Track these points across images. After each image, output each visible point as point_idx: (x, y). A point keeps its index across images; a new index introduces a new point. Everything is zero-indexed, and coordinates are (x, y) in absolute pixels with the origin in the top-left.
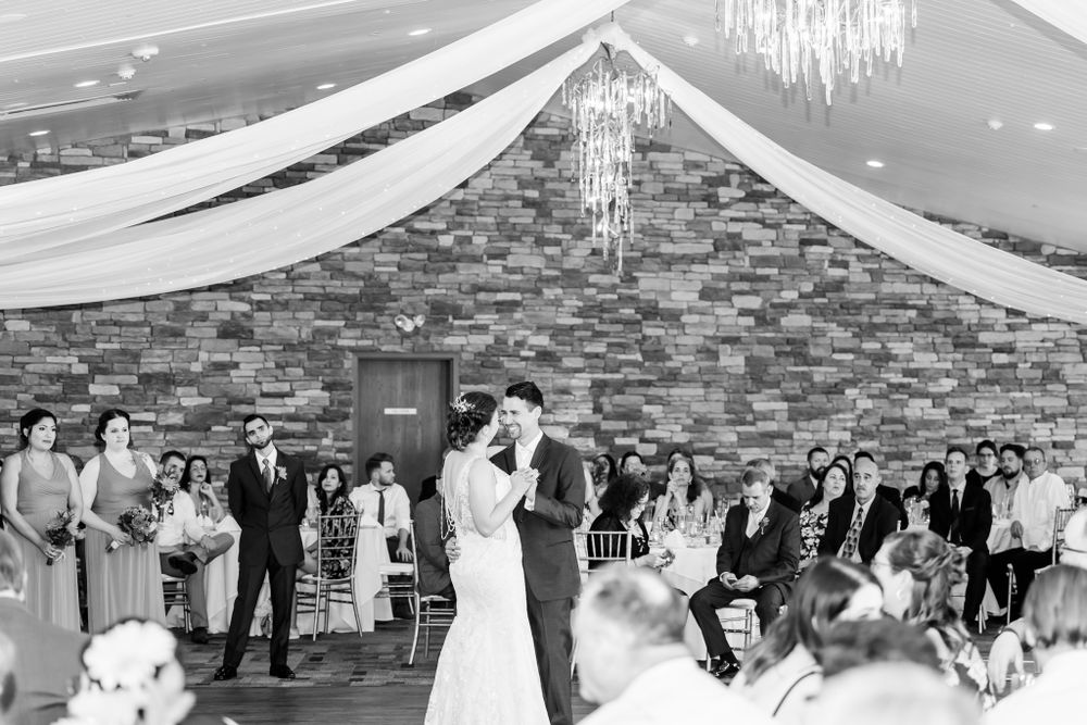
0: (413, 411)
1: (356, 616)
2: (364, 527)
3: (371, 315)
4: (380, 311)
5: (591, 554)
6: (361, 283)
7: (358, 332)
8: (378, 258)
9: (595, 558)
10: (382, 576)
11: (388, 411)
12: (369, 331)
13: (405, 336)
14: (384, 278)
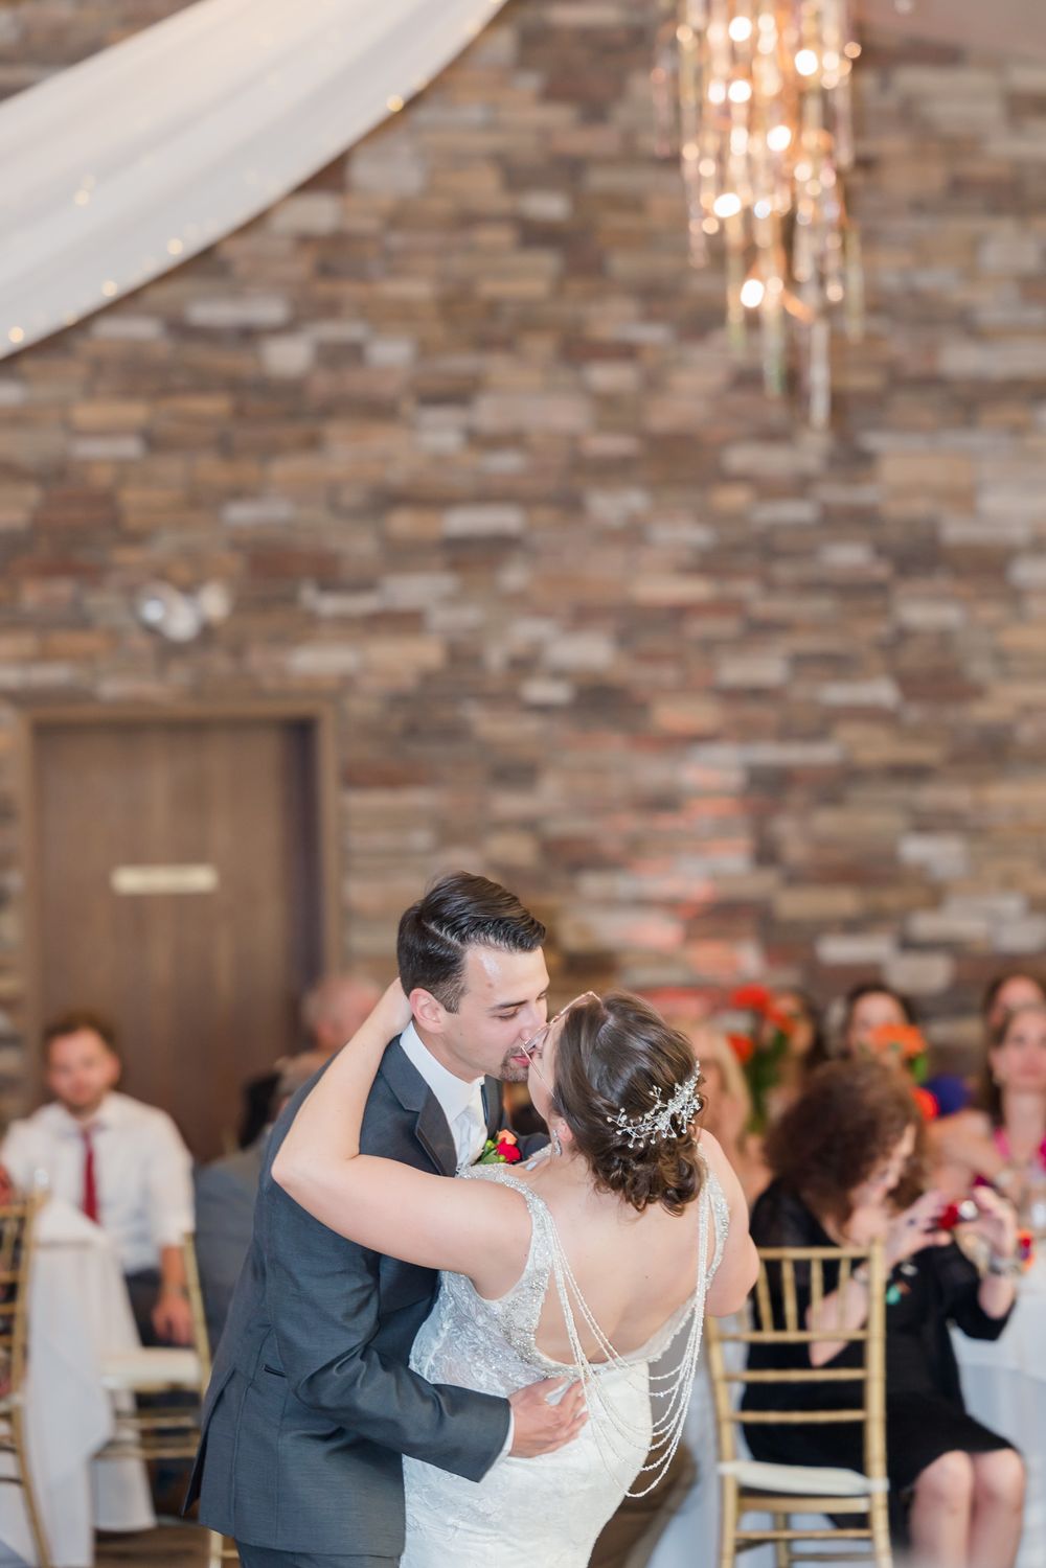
0: (200, 878)
1: (34, 1520)
2: (53, 1245)
3: (63, 589)
4: (91, 575)
5: (758, 1325)
6: (32, 494)
7: (26, 643)
8: (87, 414)
9: (769, 1336)
10: (112, 1395)
11: (130, 880)
12: (64, 640)
13: (168, 650)
14: (102, 477)
